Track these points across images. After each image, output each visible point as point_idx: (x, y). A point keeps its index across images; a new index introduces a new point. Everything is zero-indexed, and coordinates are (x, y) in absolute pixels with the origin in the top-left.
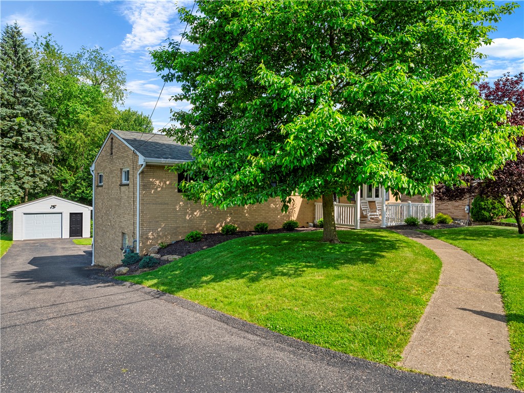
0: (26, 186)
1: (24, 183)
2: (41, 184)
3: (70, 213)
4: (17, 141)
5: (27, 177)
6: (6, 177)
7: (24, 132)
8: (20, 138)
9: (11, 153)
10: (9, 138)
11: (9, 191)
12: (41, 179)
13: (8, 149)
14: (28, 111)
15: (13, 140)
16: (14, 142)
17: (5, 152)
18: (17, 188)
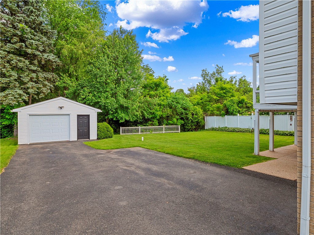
0: (30, 91)
1: (28, 88)
2: (44, 90)
3: (78, 115)
4: (21, 47)
5: (31, 83)
6: (10, 82)
7: (27, 38)
8: (23, 44)
9: (15, 59)
10: (13, 44)
11: (13, 95)
12: (45, 86)
13: (11, 55)
14: (31, 19)
15: (17, 46)
16: (18, 48)
17: (8, 57)
18: (21, 92)
